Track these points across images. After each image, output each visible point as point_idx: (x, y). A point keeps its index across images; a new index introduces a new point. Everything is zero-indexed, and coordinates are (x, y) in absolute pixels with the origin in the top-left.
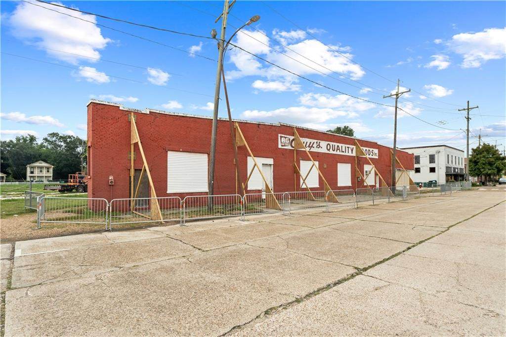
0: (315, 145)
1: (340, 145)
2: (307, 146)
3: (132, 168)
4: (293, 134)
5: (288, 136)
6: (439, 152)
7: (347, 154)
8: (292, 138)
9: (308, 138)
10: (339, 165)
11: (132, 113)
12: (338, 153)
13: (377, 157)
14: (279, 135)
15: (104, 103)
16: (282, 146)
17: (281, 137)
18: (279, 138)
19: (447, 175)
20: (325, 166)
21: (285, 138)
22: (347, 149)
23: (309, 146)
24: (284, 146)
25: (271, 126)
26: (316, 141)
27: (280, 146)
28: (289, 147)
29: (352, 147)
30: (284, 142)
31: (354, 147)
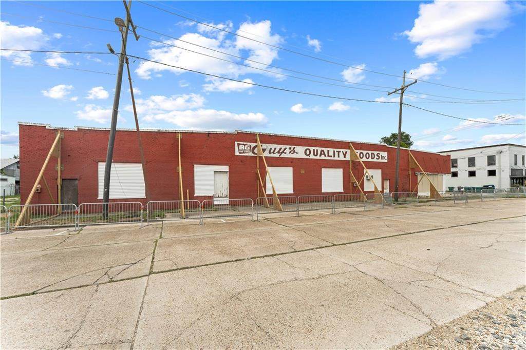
0: (287, 151)
1: (326, 150)
2: (276, 152)
3: (59, 177)
4: (256, 141)
5: (248, 143)
6: (501, 152)
7: (336, 158)
8: (253, 145)
9: (277, 144)
10: (323, 170)
11: (59, 132)
12: (323, 157)
13: (386, 161)
14: (236, 143)
15: (30, 124)
16: (240, 153)
17: (239, 145)
18: (236, 146)
19: (512, 179)
20: (303, 172)
21: (245, 145)
22: (336, 153)
23: (278, 152)
24: (243, 153)
25: (225, 135)
26: (288, 147)
27: (237, 153)
28: (251, 154)
29: (345, 151)
30: (241, 149)
31: (349, 151)
